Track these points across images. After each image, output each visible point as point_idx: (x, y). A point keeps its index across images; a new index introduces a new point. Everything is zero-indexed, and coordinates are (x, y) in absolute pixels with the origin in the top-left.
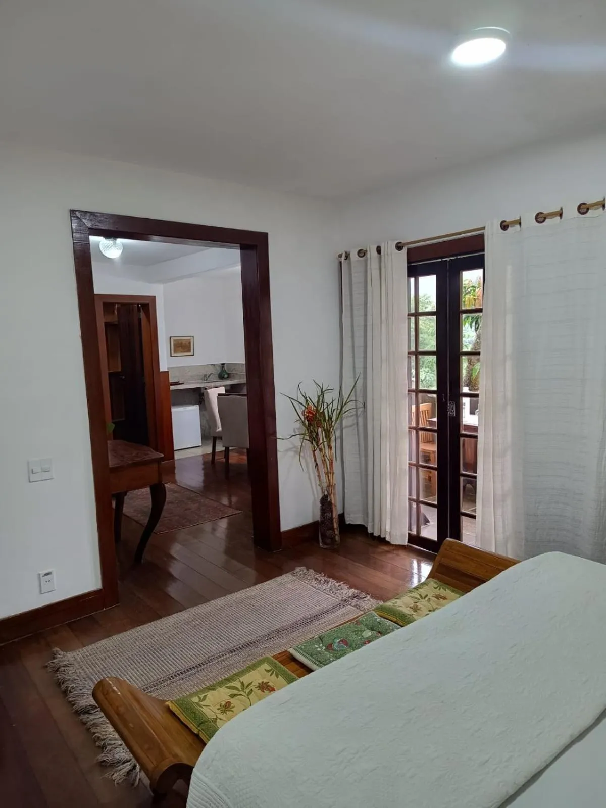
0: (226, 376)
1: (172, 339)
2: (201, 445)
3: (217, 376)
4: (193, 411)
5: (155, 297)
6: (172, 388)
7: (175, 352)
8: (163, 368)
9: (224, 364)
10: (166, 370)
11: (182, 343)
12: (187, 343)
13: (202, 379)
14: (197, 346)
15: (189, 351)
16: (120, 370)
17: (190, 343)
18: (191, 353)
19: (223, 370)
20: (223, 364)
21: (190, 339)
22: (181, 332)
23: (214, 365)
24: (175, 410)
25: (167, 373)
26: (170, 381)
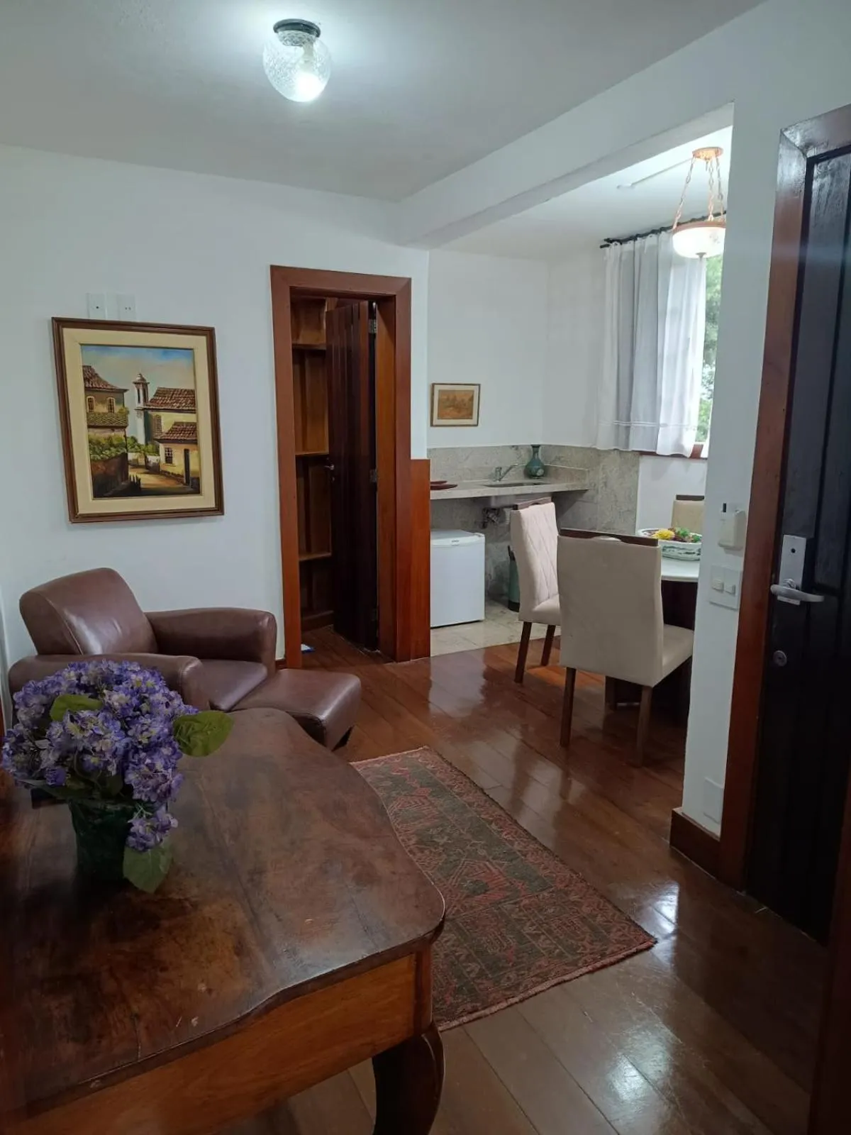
0: (540, 472)
1: (437, 388)
2: (482, 617)
3: (522, 470)
4: (473, 544)
5: (410, 280)
6: (435, 495)
7: (441, 416)
8: (418, 451)
9: (538, 447)
10: (424, 456)
11: (455, 399)
12: (466, 399)
13: (490, 477)
14: (487, 407)
15: (470, 416)
16: (326, 451)
17: (472, 399)
18: (473, 421)
19: (534, 460)
20: (536, 447)
21: (473, 391)
22: (456, 374)
23: (516, 448)
24: (438, 543)
25: (426, 463)
26: (431, 480)
